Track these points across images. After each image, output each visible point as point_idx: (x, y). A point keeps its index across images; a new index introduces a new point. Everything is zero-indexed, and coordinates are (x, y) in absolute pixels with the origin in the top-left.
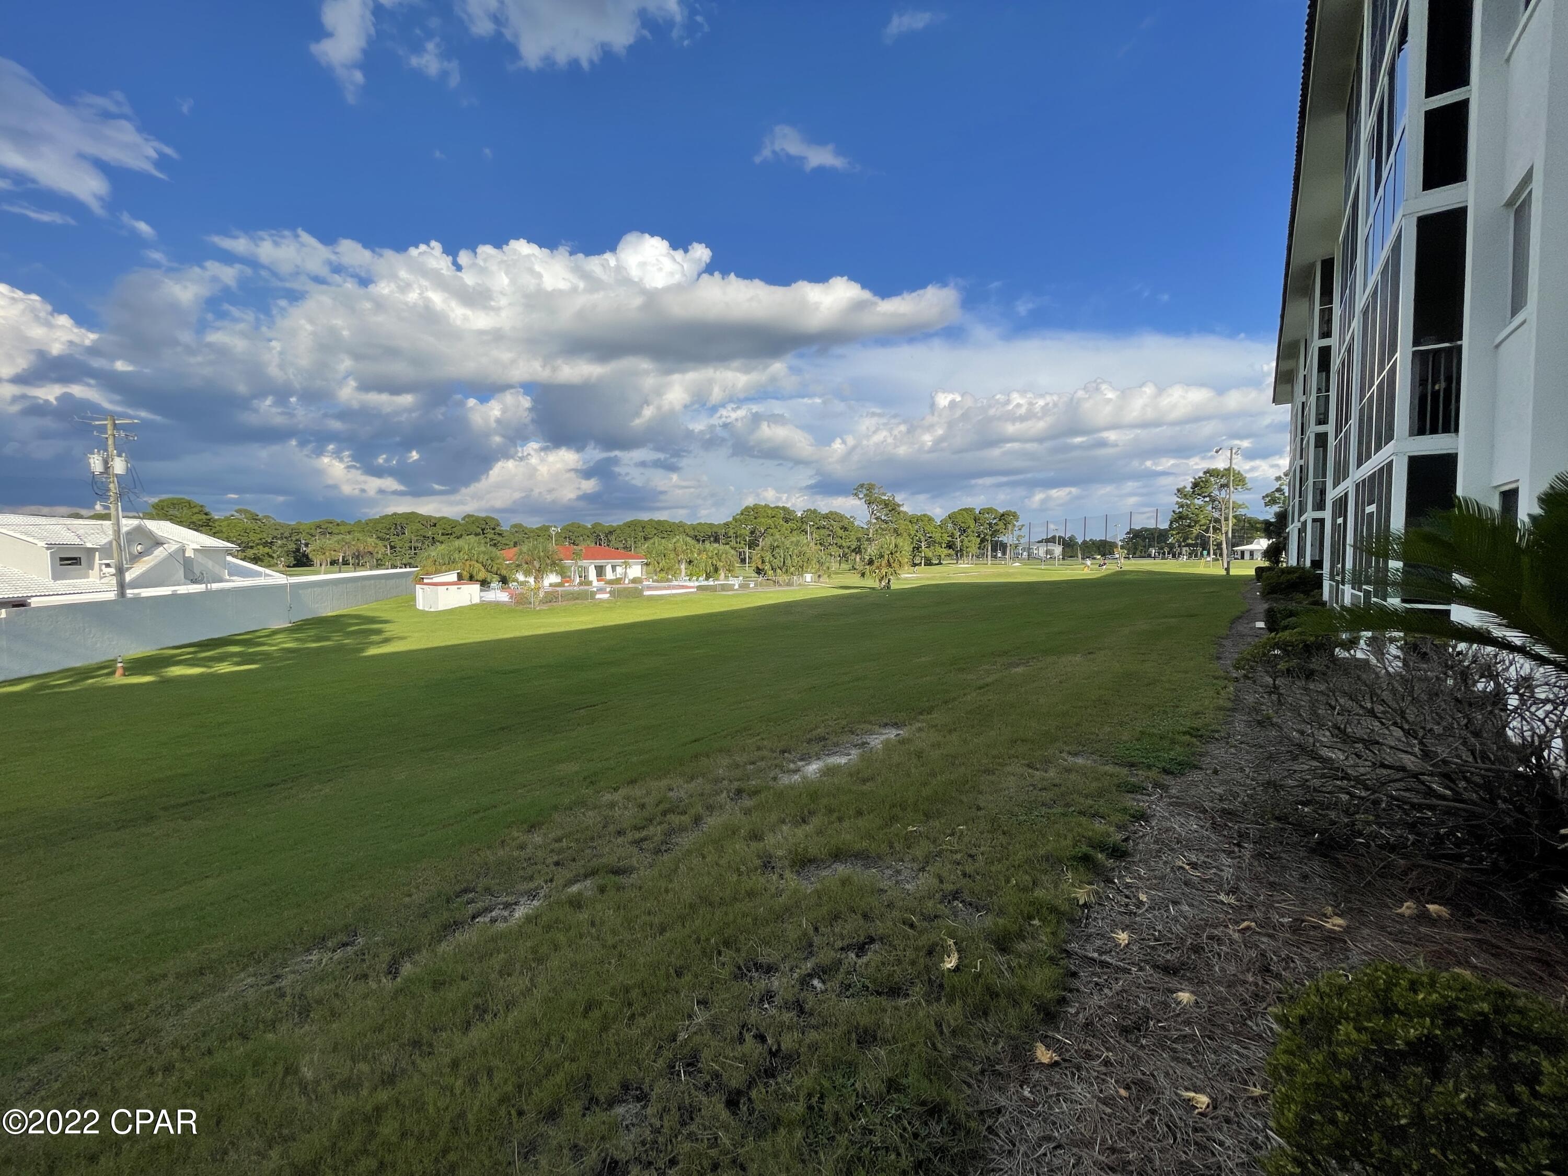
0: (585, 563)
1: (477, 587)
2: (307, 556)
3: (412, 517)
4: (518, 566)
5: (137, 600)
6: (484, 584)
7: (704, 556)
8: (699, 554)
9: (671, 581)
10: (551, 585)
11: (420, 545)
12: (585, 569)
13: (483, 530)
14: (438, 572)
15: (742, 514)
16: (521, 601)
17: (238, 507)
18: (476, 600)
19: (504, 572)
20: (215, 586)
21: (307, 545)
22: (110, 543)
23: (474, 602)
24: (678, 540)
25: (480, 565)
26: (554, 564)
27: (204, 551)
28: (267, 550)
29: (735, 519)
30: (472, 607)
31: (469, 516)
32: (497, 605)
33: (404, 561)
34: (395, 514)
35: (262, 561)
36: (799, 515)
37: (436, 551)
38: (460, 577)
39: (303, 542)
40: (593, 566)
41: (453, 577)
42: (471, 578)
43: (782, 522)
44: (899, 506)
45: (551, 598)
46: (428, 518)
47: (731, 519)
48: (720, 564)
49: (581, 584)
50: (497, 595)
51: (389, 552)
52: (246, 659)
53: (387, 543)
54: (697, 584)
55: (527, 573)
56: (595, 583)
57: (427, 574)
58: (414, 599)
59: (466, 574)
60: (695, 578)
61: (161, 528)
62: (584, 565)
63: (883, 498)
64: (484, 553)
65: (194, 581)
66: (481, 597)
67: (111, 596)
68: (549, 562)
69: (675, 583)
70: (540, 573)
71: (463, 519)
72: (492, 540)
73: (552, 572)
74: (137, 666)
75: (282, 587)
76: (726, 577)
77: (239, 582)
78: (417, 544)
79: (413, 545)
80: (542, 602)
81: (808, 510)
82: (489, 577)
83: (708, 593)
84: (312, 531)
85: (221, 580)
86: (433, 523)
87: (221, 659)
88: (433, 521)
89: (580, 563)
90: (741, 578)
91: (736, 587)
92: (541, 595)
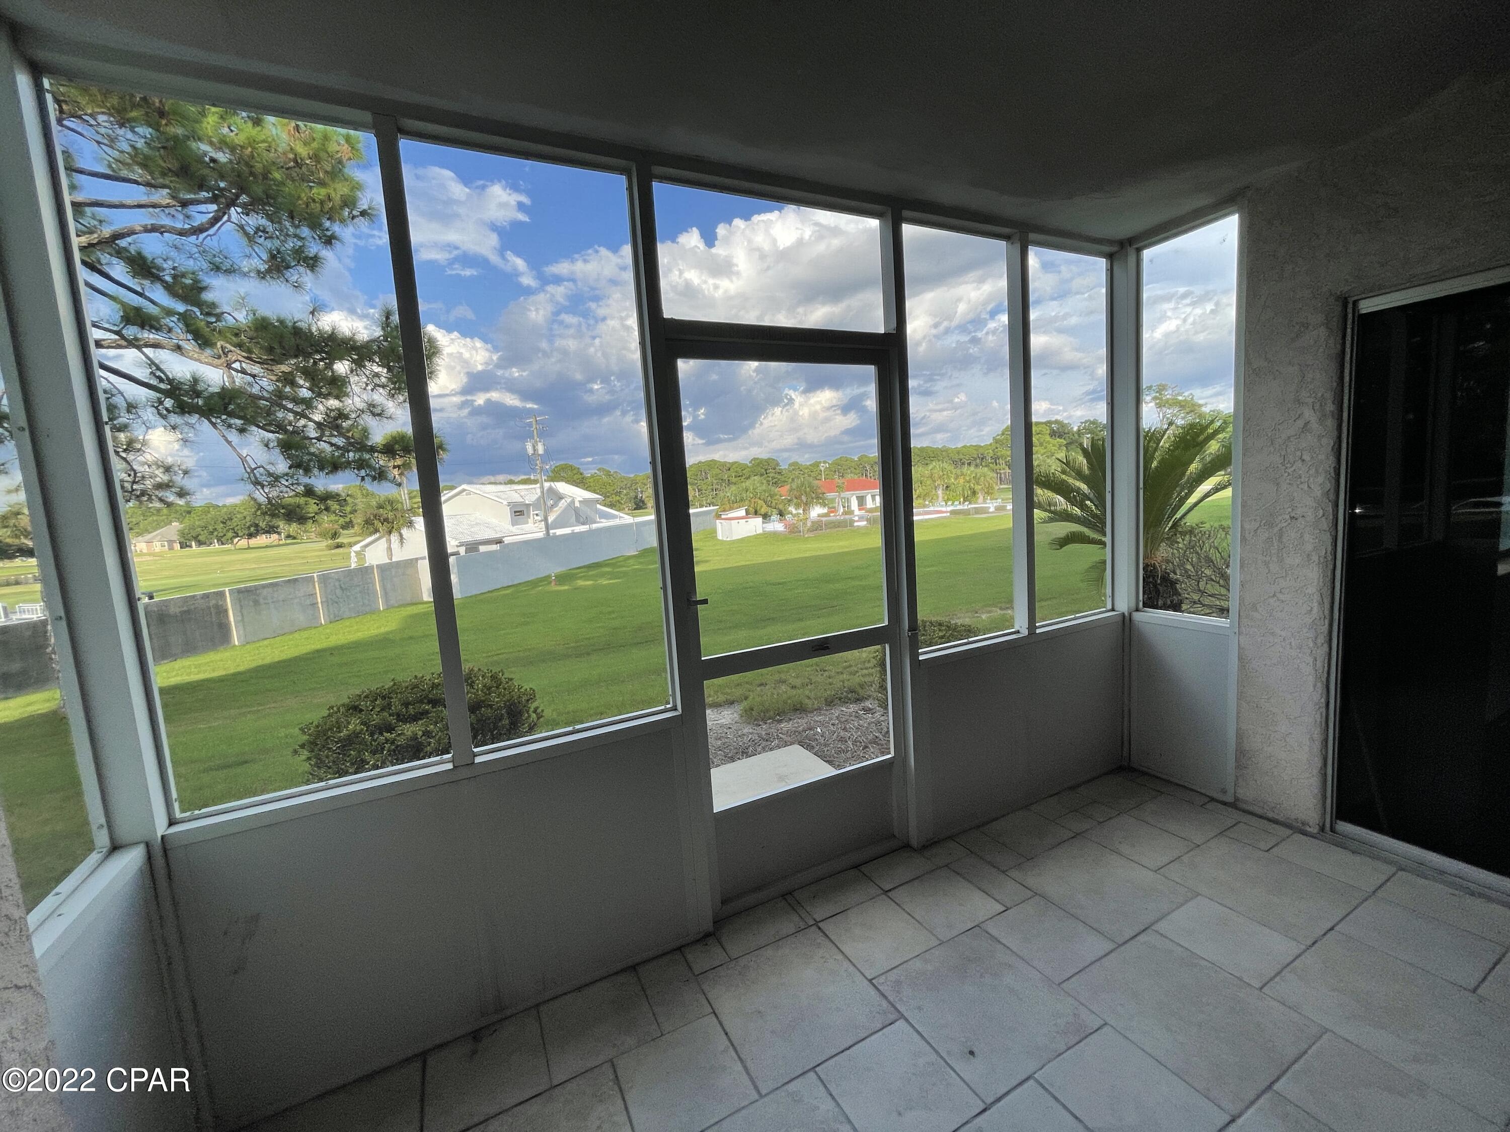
0: (847, 494)
1: (760, 519)
2: (643, 502)
3: (712, 464)
4: (790, 501)
5: (555, 537)
6: (766, 517)
7: (962, 481)
8: (956, 479)
9: (928, 506)
10: (819, 516)
11: (719, 487)
12: (848, 500)
13: (766, 470)
14: (731, 509)
15: (1003, 434)
16: (793, 530)
17: (600, 466)
18: (760, 531)
19: (781, 507)
20: (594, 526)
21: (642, 492)
22: (539, 498)
23: (758, 533)
24: (935, 466)
25: (762, 502)
26: (818, 498)
27: (585, 502)
28: (618, 498)
29: (996, 441)
30: (757, 537)
31: (755, 459)
32: (775, 535)
33: (708, 501)
34: (700, 462)
35: (615, 506)
36: (1075, 429)
37: (730, 492)
38: (747, 512)
39: (639, 490)
40: (854, 497)
41: (742, 512)
42: (756, 513)
43: (1048, 438)
44: (1200, 406)
45: (817, 526)
46: (724, 464)
47: (991, 441)
48: (977, 488)
49: (845, 513)
50: (777, 526)
51: (697, 494)
52: (613, 576)
53: (695, 487)
54: (951, 508)
55: (797, 506)
56: (857, 512)
57: (724, 511)
58: (715, 532)
59: (752, 510)
60: (950, 503)
61: (562, 487)
62: (847, 496)
63: (1180, 398)
64: (765, 491)
65: (583, 524)
66: (763, 528)
67: (541, 535)
68: (814, 495)
69: (932, 509)
70: (807, 506)
71: (750, 462)
72: (773, 478)
73: (817, 503)
74: (562, 578)
75: (629, 526)
76: (985, 501)
77: (605, 523)
78: (717, 486)
79: (714, 487)
80: (809, 530)
81: (1086, 422)
82: (769, 510)
83: (961, 517)
84: (645, 481)
85: (595, 522)
86: (729, 467)
87: (602, 575)
88: (728, 465)
89: (843, 495)
90: (1000, 500)
91: (992, 510)
92: (809, 524)
